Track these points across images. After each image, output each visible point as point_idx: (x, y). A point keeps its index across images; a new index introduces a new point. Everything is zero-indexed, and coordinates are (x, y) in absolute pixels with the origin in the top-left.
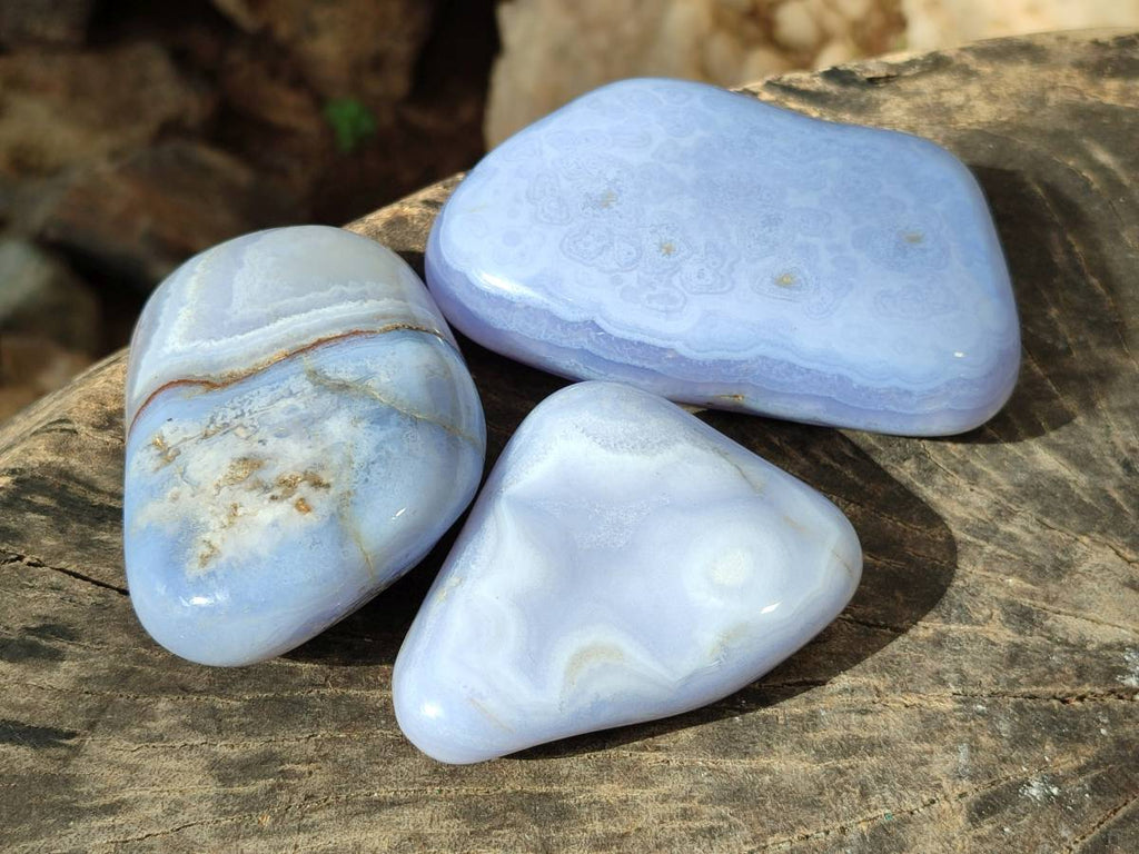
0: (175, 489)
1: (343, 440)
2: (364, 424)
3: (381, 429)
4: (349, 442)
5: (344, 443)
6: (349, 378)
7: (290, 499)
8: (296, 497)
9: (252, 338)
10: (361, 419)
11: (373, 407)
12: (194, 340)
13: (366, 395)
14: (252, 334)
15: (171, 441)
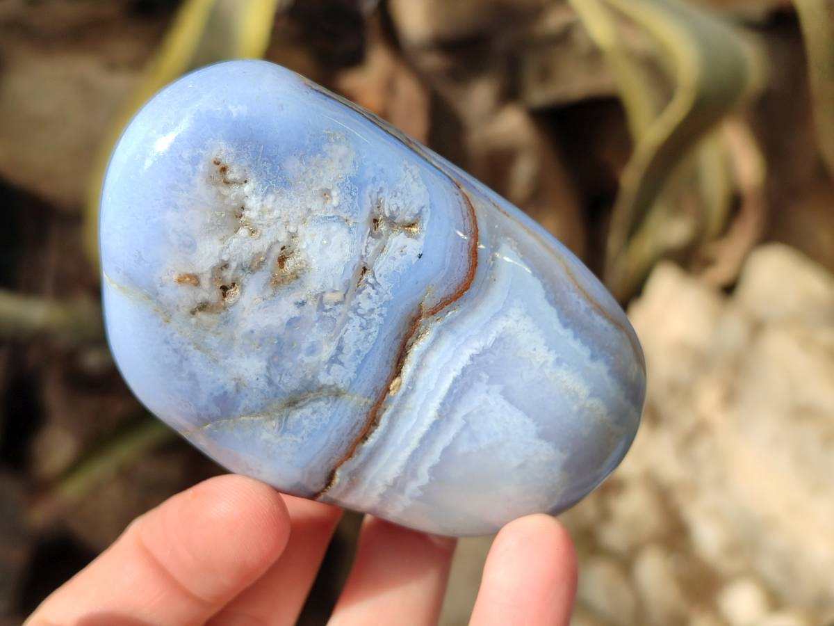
0: (335, 202)
1: (229, 361)
2: (230, 387)
3: (211, 394)
4: (222, 362)
5: (226, 358)
6: (297, 415)
7: (209, 276)
8: (205, 283)
9: (440, 381)
10: (238, 389)
11: (242, 406)
12: (500, 340)
13: (263, 410)
14: (447, 384)
15: (398, 240)
